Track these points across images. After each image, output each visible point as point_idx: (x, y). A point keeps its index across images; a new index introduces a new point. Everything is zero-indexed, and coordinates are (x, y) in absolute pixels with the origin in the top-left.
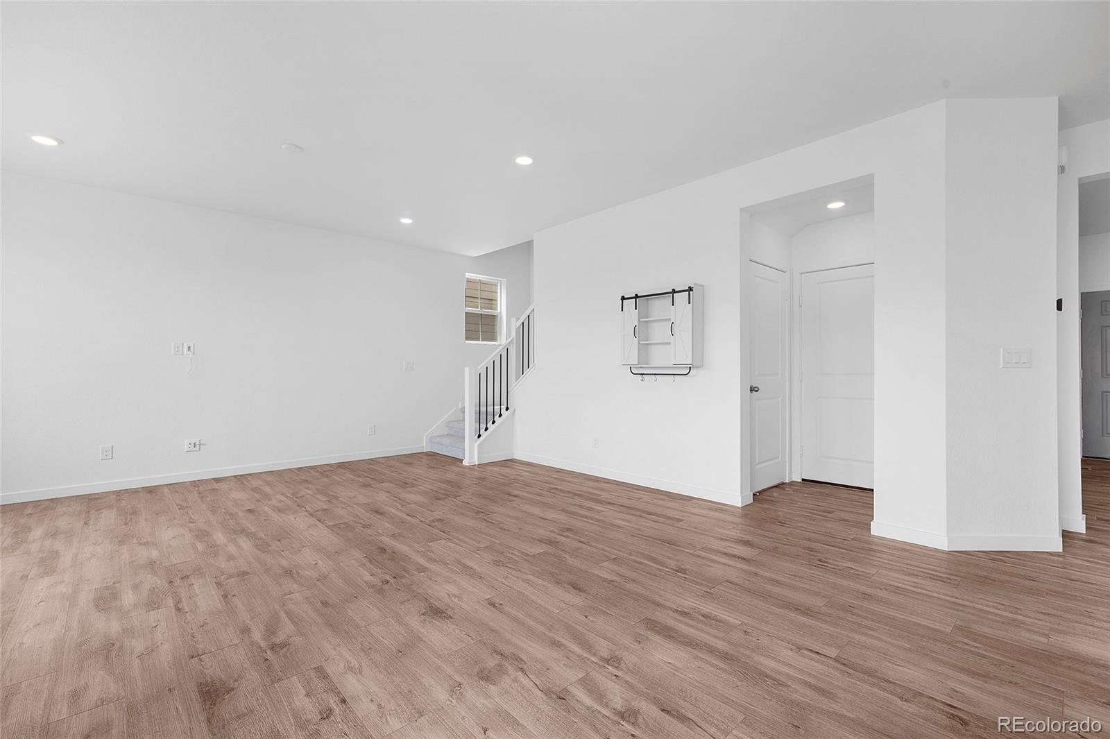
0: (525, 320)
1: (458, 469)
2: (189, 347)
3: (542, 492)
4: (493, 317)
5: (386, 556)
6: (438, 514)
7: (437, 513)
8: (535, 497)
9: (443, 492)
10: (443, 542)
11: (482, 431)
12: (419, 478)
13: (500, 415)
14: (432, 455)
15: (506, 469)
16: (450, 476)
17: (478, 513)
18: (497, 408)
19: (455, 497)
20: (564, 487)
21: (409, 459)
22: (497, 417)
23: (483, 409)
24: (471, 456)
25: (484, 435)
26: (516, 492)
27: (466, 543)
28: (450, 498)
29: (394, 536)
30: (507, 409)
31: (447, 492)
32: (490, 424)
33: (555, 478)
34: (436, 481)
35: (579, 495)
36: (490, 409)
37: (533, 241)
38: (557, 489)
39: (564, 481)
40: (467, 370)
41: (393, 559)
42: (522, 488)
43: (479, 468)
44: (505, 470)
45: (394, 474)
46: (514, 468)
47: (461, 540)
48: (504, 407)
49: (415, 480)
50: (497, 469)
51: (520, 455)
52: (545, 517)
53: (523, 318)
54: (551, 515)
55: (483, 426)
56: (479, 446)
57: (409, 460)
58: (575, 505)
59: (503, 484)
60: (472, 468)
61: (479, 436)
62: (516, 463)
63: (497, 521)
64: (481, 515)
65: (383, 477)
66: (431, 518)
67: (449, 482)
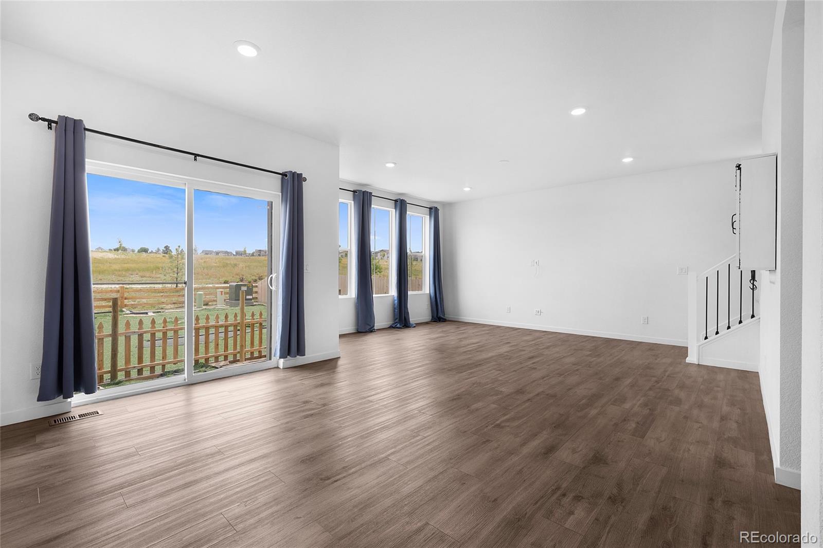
2: (536, 262)
11: (711, 335)
13: (740, 322)
22: (734, 324)
25: (712, 338)
30: (753, 316)
61: (706, 338)
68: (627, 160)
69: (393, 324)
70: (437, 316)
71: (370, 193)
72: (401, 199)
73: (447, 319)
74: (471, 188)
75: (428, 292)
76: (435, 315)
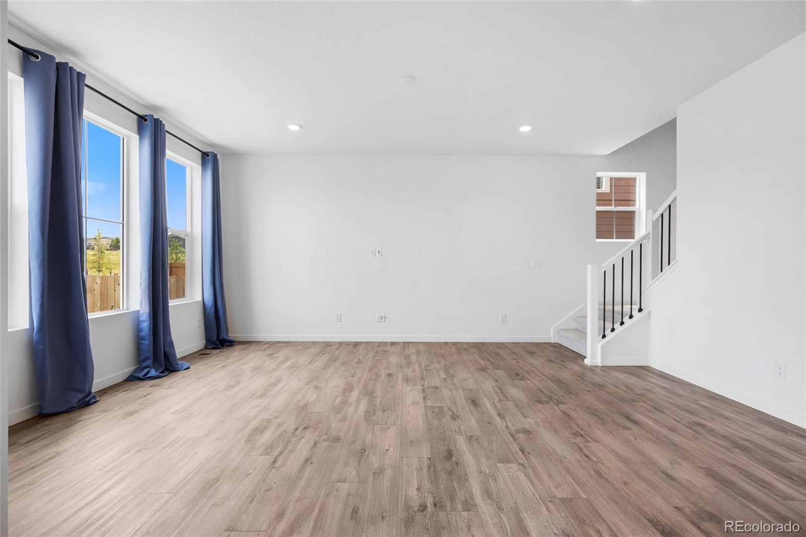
0: (665, 210)
1: (577, 368)
2: (379, 251)
3: (679, 426)
4: (632, 213)
5: (447, 465)
6: (528, 423)
7: (529, 420)
8: (664, 431)
9: (548, 393)
10: (514, 467)
11: (608, 332)
12: (533, 371)
13: (631, 317)
14: (558, 347)
15: (634, 378)
16: (565, 375)
17: (576, 434)
18: (627, 308)
19: (559, 403)
20: (717, 426)
21: (532, 349)
22: (626, 319)
23: (609, 307)
24: (594, 356)
25: (610, 335)
26: (637, 416)
27: (540, 480)
28: (552, 404)
29: (470, 439)
30: (640, 310)
31: (552, 395)
32: (617, 325)
33: (705, 407)
34: (548, 378)
35: (744, 449)
36: (618, 308)
37: (676, 118)
38: (703, 426)
39: (720, 415)
40: (589, 267)
41: (450, 473)
42: (650, 411)
43: (602, 370)
44: (632, 380)
45: (512, 362)
46: (644, 379)
47: (536, 473)
48: (636, 307)
49: (528, 372)
50: (621, 376)
51: (657, 363)
52: (673, 473)
53: (663, 207)
54: (685, 473)
55: (609, 325)
56: (602, 347)
57: (534, 349)
58: (733, 466)
59: (622, 400)
60: (593, 369)
61: (604, 336)
62: (651, 372)
63: (597, 456)
64: (579, 440)
65: (502, 363)
66: (519, 426)
67: (559, 382)
68: (525, 129)
69: (136, 371)
70: (217, 339)
71: (79, 74)
72: (155, 117)
73: (236, 340)
74: (301, 126)
75: (200, 299)
76: (215, 337)
